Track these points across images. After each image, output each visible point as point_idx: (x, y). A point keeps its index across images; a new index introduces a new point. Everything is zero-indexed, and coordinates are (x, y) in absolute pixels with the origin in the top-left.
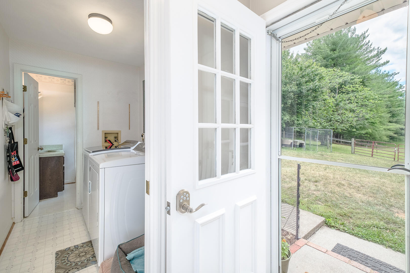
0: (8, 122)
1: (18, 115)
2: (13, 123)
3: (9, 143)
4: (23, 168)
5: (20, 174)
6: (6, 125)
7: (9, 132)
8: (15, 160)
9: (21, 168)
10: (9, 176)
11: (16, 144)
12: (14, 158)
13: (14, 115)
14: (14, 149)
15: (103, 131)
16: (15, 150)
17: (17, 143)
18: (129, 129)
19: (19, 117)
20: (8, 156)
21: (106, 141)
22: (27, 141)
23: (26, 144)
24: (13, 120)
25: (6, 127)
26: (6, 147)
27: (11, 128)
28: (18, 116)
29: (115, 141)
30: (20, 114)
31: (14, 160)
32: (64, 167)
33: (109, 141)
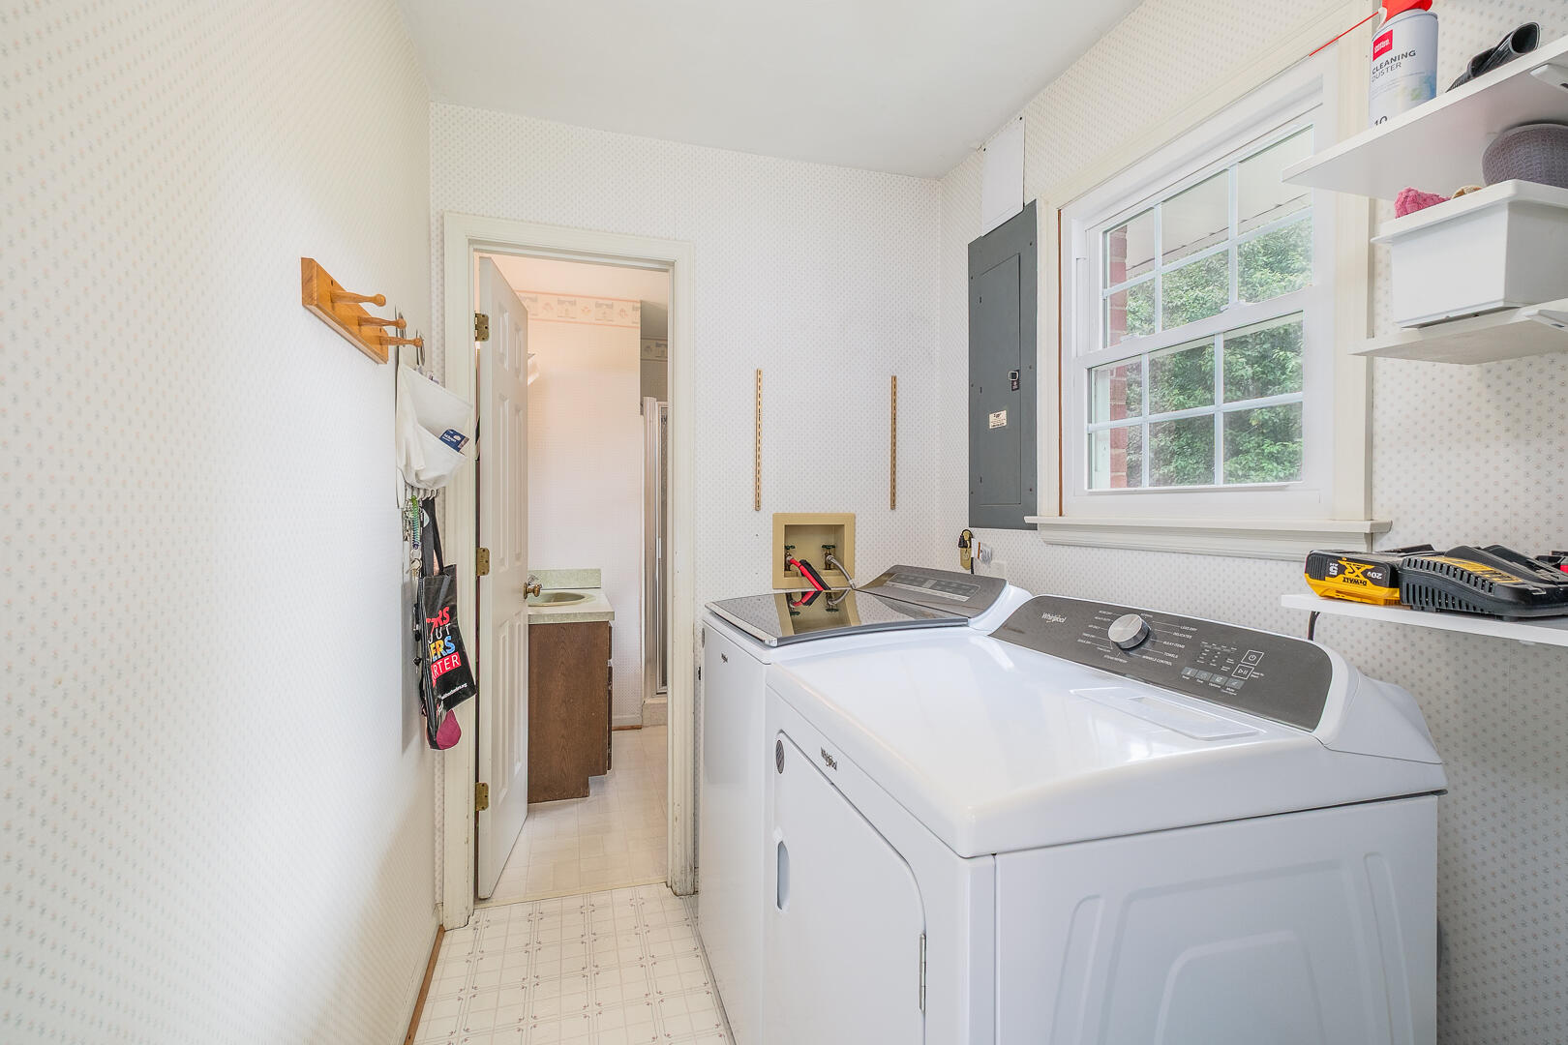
0: (417, 475)
1: (453, 440)
2: (436, 480)
3: (423, 572)
4: (474, 689)
5: (464, 712)
6: (409, 490)
7: (422, 523)
8: (445, 648)
9: (465, 685)
10: (422, 724)
11: (447, 579)
12: (443, 639)
13: (441, 439)
14: (440, 602)
15: (776, 517)
16: (444, 605)
17: (452, 569)
18: (893, 506)
19: (458, 450)
20: (418, 636)
21: (787, 568)
22: (487, 562)
23: (484, 573)
24: (437, 463)
25: (409, 497)
26: (412, 591)
27: (429, 505)
28: (456, 446)
29: (828, 566)
30: (463, 437)
31: (441, 649)
32: (610, 668)
33: (805, 564)
